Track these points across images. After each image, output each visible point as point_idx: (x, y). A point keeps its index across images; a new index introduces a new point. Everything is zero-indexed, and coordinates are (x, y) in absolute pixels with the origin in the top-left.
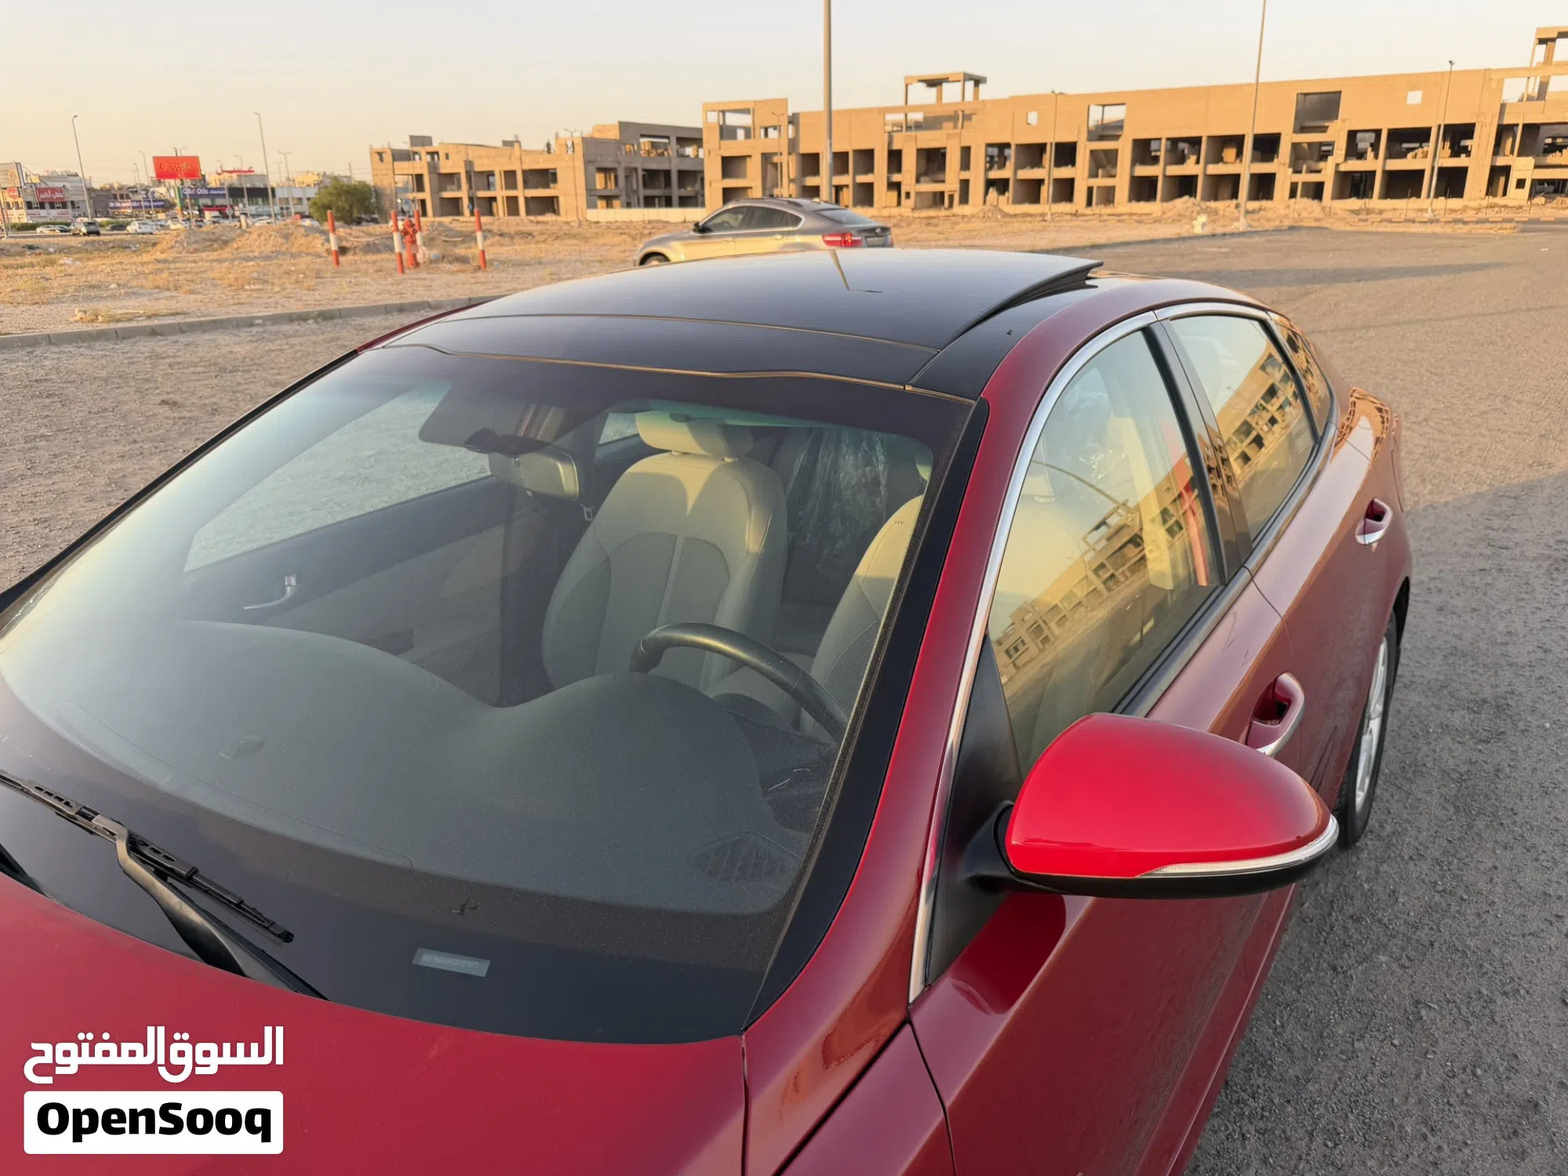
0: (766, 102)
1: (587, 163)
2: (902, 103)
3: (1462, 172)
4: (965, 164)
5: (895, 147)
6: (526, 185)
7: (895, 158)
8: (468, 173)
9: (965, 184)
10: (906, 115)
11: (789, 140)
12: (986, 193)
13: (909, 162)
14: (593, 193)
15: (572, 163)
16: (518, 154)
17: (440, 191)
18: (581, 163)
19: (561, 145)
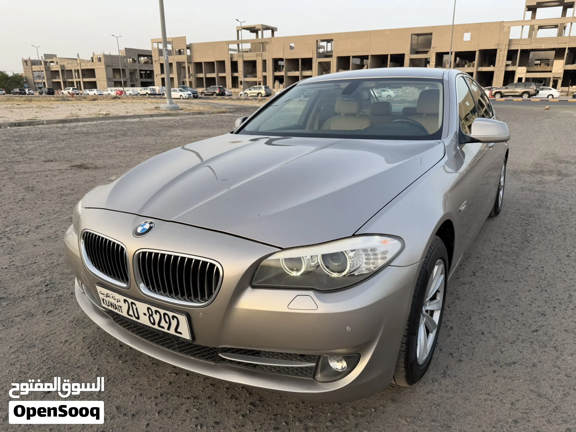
0: (176, 38)
1: (107, 66)
2: (236, 39)
3: (491, 74)
4: (264, 70)
5: (235, 59)
6: (83, 77)
7: (234, 65)
8: (63, 71)
9: (265, 77)
10: (238, 45)
11: (188, 56)
12: (274, 83)
13: (241, 67)
14: (110, 80)
15: (100, 67)
16: (79, 62)
17: (52, 78)
18: (104, 67)
19: (96, 58)
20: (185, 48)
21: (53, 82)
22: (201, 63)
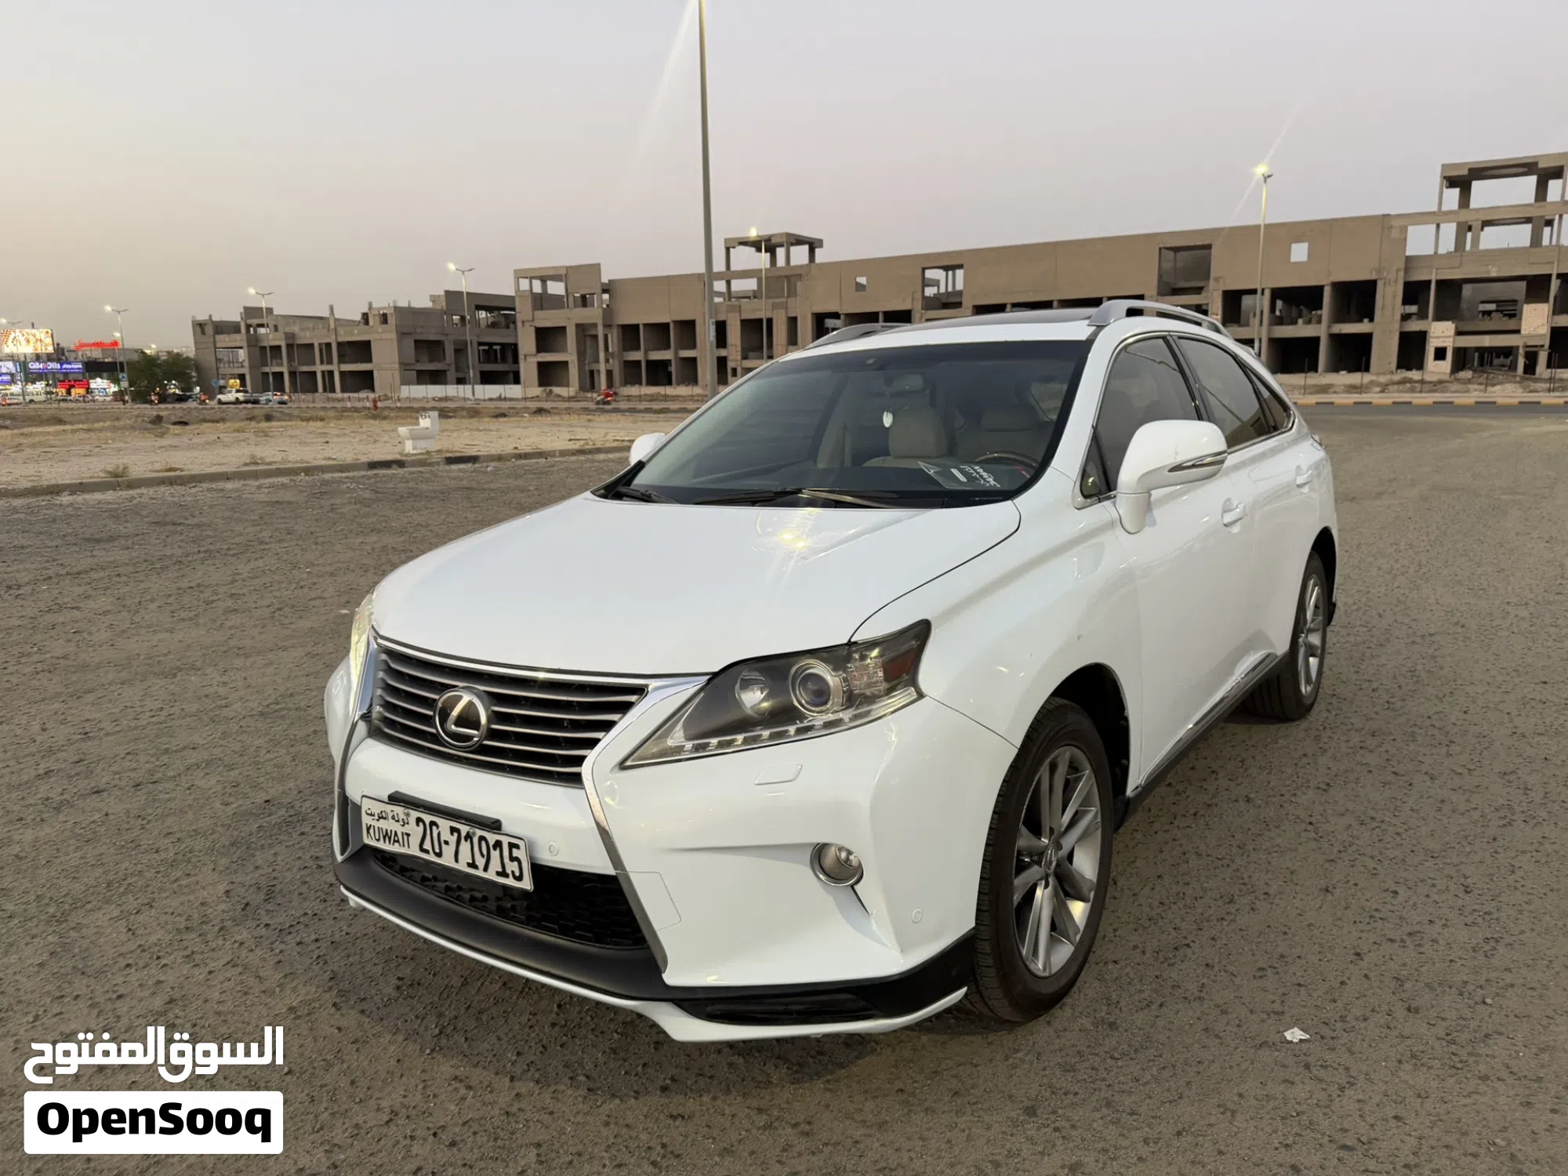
0: (580, 267)
1: (402, 335)
2: (722, 269)
4: (792, 340)
5: (721, 318)
6: (341, 360)
7: (720, 331)
8: (290, 346)
10: (728, 283)
11: (604, 310)
13: (734, 335)
14: (408, 368)
15: (385, 336)
16: (332, 326)
17: (264, 365)
18: (394, 336)
19: (374, 315)
20: (600, 291)
21: (264, 373)
22: (637, 326)
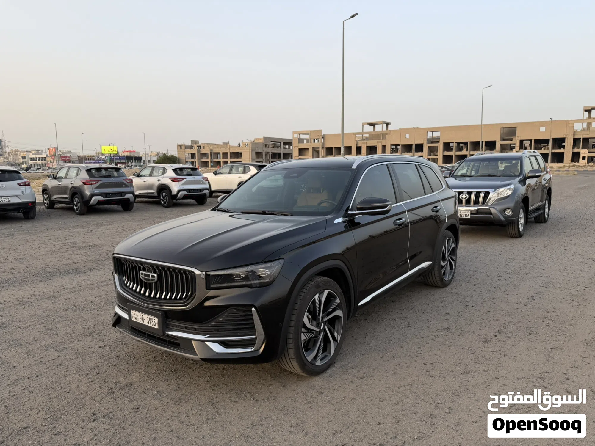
0: (314, 131)
1: (253, 150)
2: (361, 131)
3: (562, 154)
4: (384, 151)
5: (359, 145)
6: (231, 158)
7: (359, 149)
8: (211, 153)
10: (363, 135)
11: (322, 143)
13: (364, 150)
14: (253, 160)
15: (247, 151)
16: (229, 147)
17: (201, 159)
18: (250, 151)
19: (243, 144)
20: (321, 137)
21: (201, 162)
22: (332, 148)
